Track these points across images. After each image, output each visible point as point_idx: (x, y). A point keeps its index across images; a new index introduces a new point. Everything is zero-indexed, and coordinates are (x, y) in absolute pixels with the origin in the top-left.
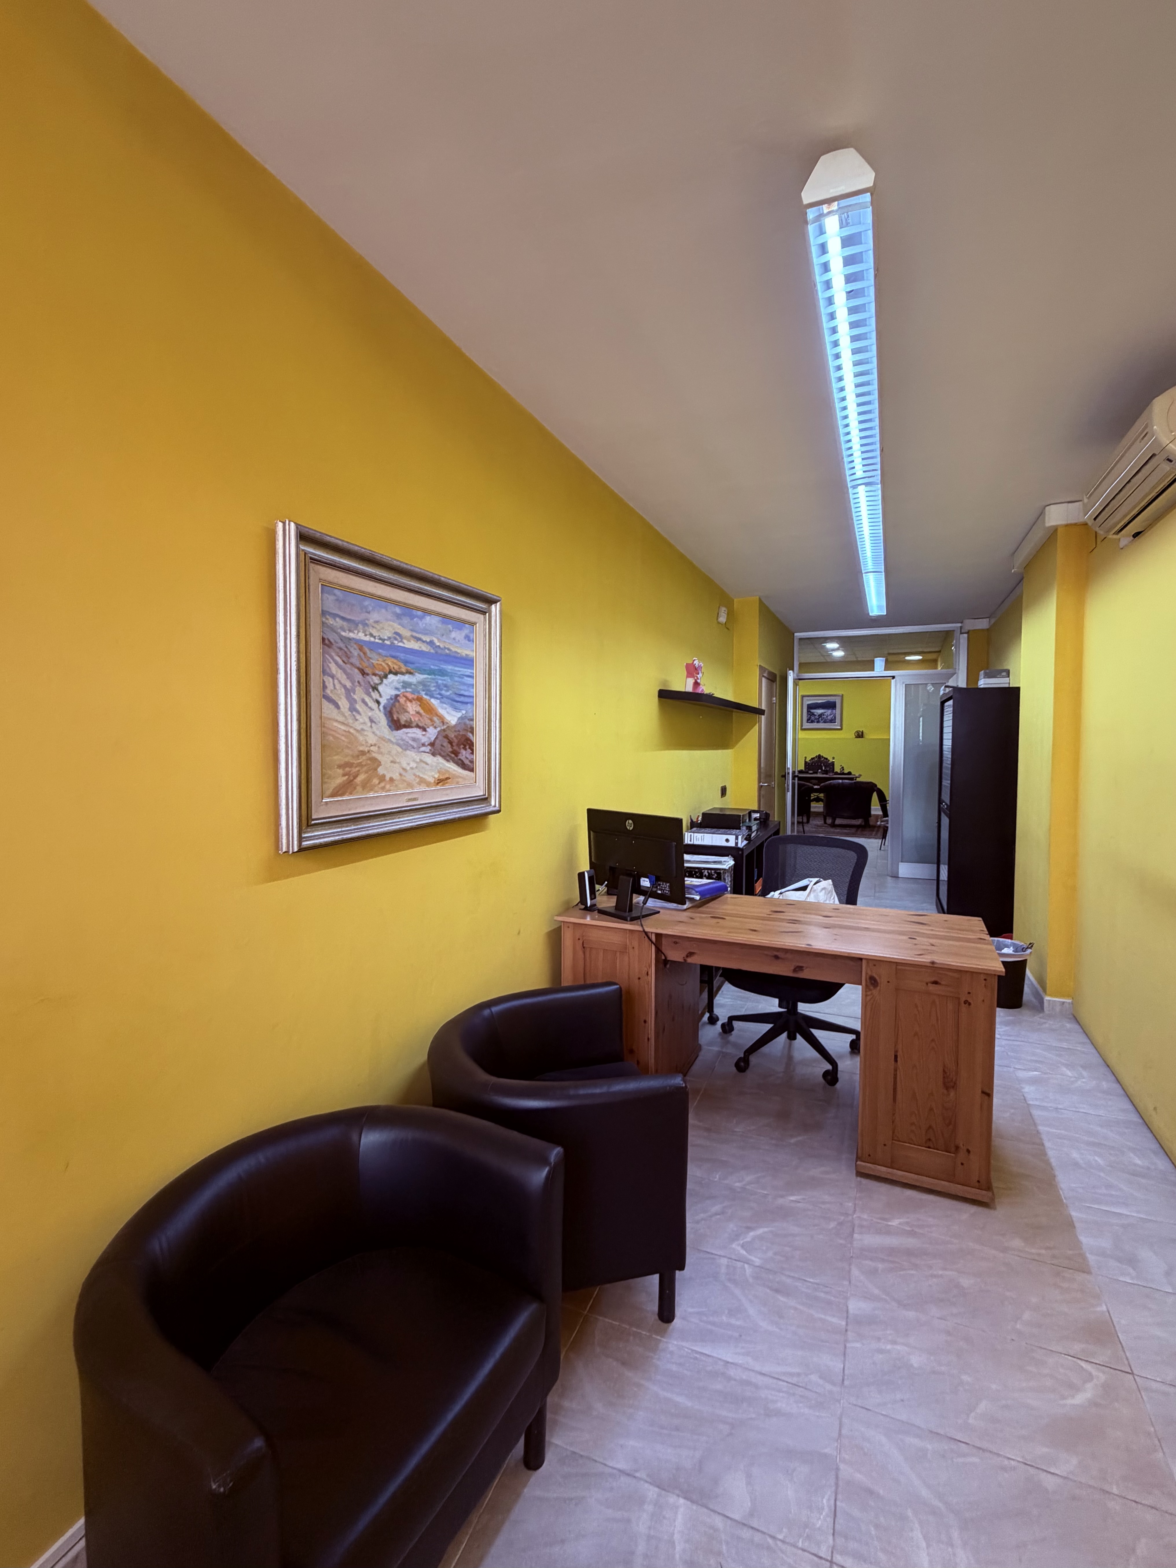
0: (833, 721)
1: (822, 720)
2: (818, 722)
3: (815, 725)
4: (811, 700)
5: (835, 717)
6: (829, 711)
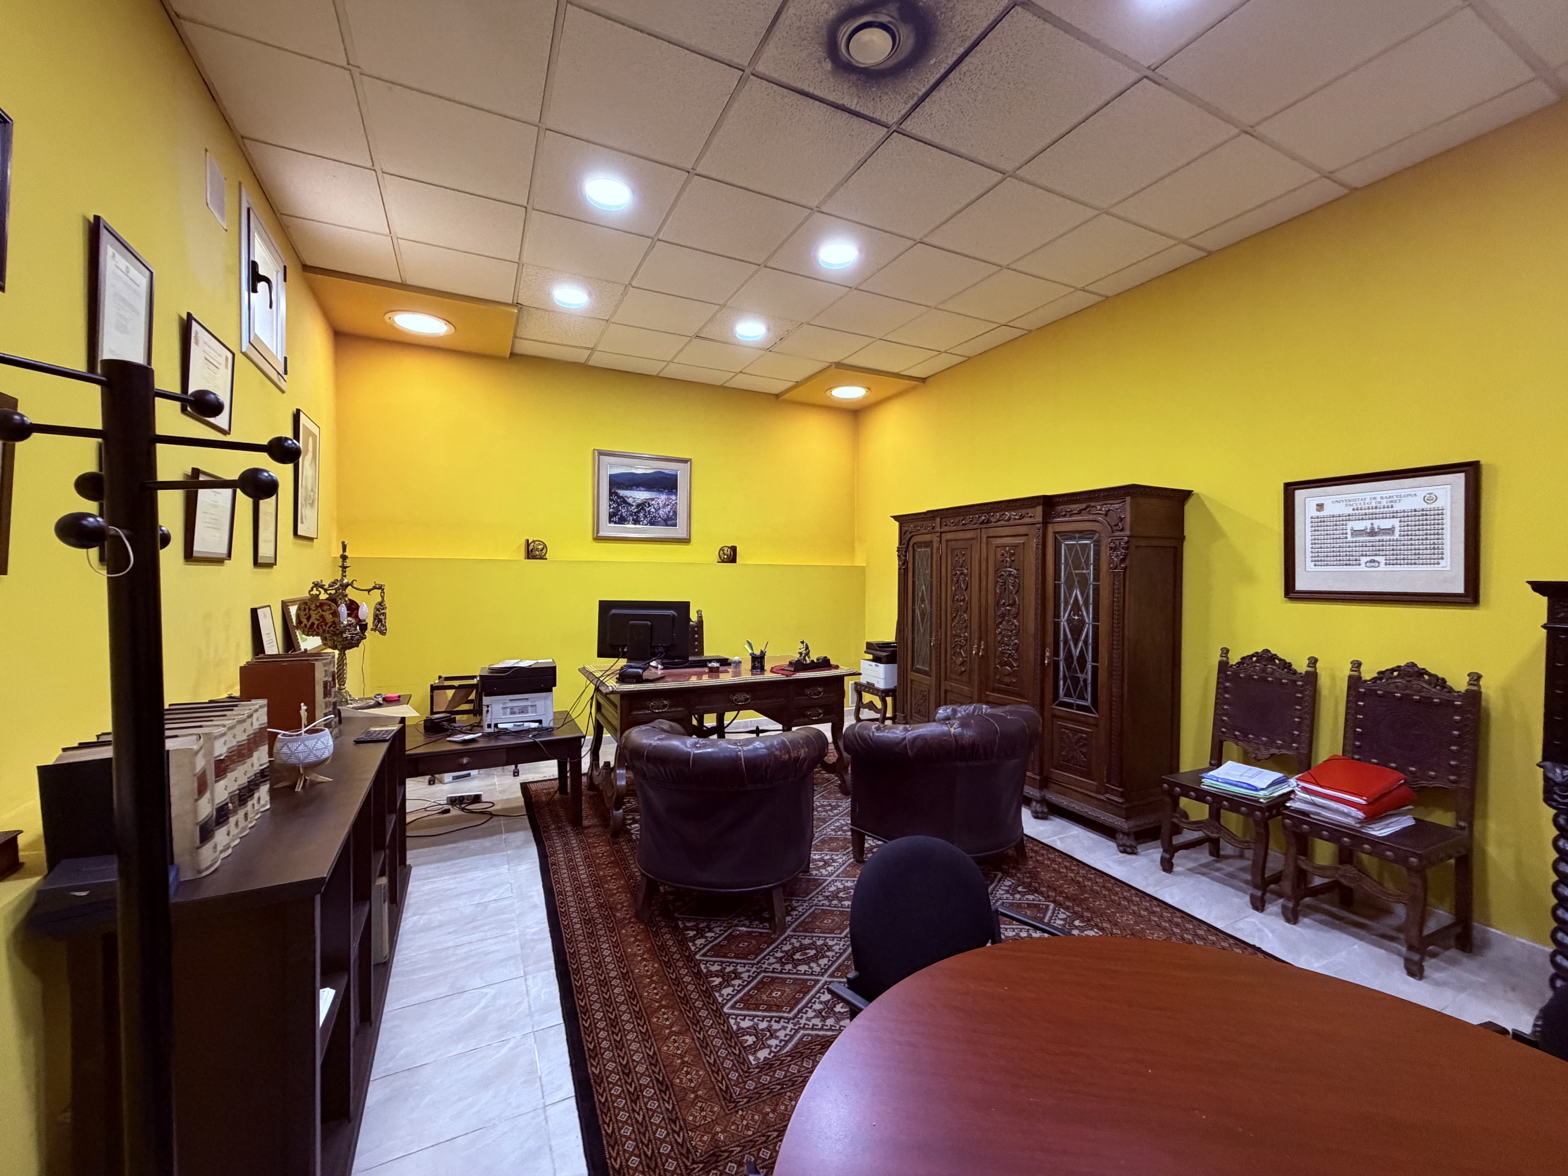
0: (670, 521)
1: (645, 517)
2: (636, 521)
3: (630, 529)
4: (618, 465)
5: (675, 513)
6: (663, 497)
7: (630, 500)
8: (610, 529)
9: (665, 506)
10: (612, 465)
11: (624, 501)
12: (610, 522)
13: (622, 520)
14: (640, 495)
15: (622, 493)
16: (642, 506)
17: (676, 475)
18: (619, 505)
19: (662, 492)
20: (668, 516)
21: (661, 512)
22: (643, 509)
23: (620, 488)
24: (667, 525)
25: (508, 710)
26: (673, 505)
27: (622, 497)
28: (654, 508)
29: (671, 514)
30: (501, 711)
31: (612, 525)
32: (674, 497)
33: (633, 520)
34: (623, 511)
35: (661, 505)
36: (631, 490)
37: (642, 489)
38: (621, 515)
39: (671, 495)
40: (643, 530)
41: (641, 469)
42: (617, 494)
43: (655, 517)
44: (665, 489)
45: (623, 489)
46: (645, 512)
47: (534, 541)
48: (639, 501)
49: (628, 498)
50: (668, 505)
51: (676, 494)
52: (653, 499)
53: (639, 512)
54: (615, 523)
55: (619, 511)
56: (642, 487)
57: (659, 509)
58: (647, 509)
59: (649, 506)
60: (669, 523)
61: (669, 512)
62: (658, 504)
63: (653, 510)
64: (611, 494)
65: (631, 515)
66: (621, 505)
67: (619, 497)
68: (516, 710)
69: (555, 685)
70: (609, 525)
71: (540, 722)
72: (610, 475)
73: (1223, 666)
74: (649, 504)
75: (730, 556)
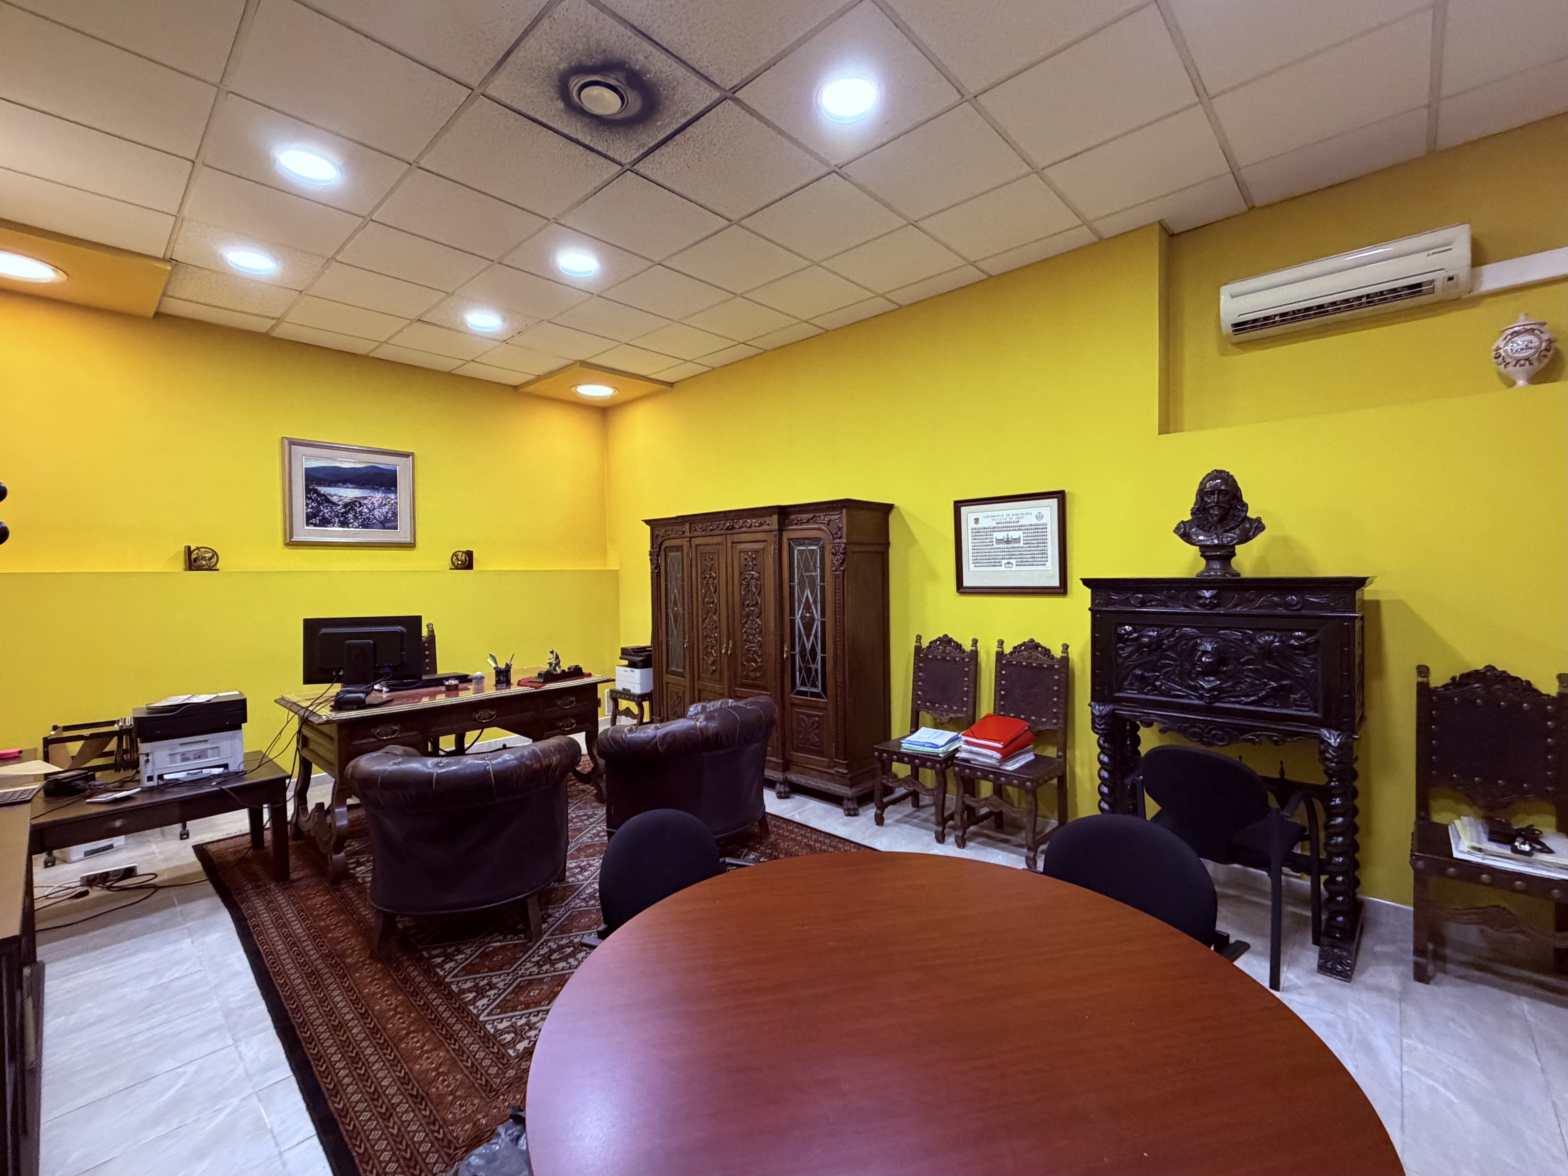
0: (389, 522)
1: (356, 518)
2: (344, 524)
3: (334, 533)
4: (317, 458)
5: (395, 514)
6: (378, 497)
7: (335, 499)
8: (306, 533)
9: (381, 506)
10: (309, 457)
11: (327, 500)
12: (308, 524)
13: (325, 522)
14: (348, 493)
15: (323, 490)
16: (351, 506)
17: (396, 471)
18: (319, 504)
19: (377, 490)
20: (386, 518)
21: (376, 512)
22: (352, 509)
23: (320, 485)
24: (385, 528)
25: (179, 757)
26: (392, 505)
27: (324, 495)
28: (367, 508)
29: (389, 515)
30: (168, 759)
31: (311, 528)
32: (392, 496)
33: (339, 522)
34: (326, 511)
35: (376, 505)
36: (335, 486)
37: (351, 486)
38: (323, 516)
39: (390, 493)
40: (354, 534)
41: (347, 463)
42: (316, 491)
43: (368, 518)
44: (381, 487)
45: (325, 486)
46: (356, 513)
47: (198, 548)
48: (347, 500)
49: (332, 496)
50: (385, 504)
51: (395, 492)
52: (365, 498)
53: (347, 513)
54: (315, 525)
55: (320, 511)
56: (351, 483)
57: (374, 509)
58: (358, 510)
59: (361, 505)
60: (387, 525)
61: (387, 513)
62: (373, 503)
63: (366, 510)
64: (308, 491)
65: (337, 516)
66: (322, 504)
67: (319, 494)
68: (191, 756)
69: (245, 721)
70: (306, 528)
71: (225, 766)
72: (306, 469)
73: (918, 649)
74: (360, 503)
75: (466, 562)
